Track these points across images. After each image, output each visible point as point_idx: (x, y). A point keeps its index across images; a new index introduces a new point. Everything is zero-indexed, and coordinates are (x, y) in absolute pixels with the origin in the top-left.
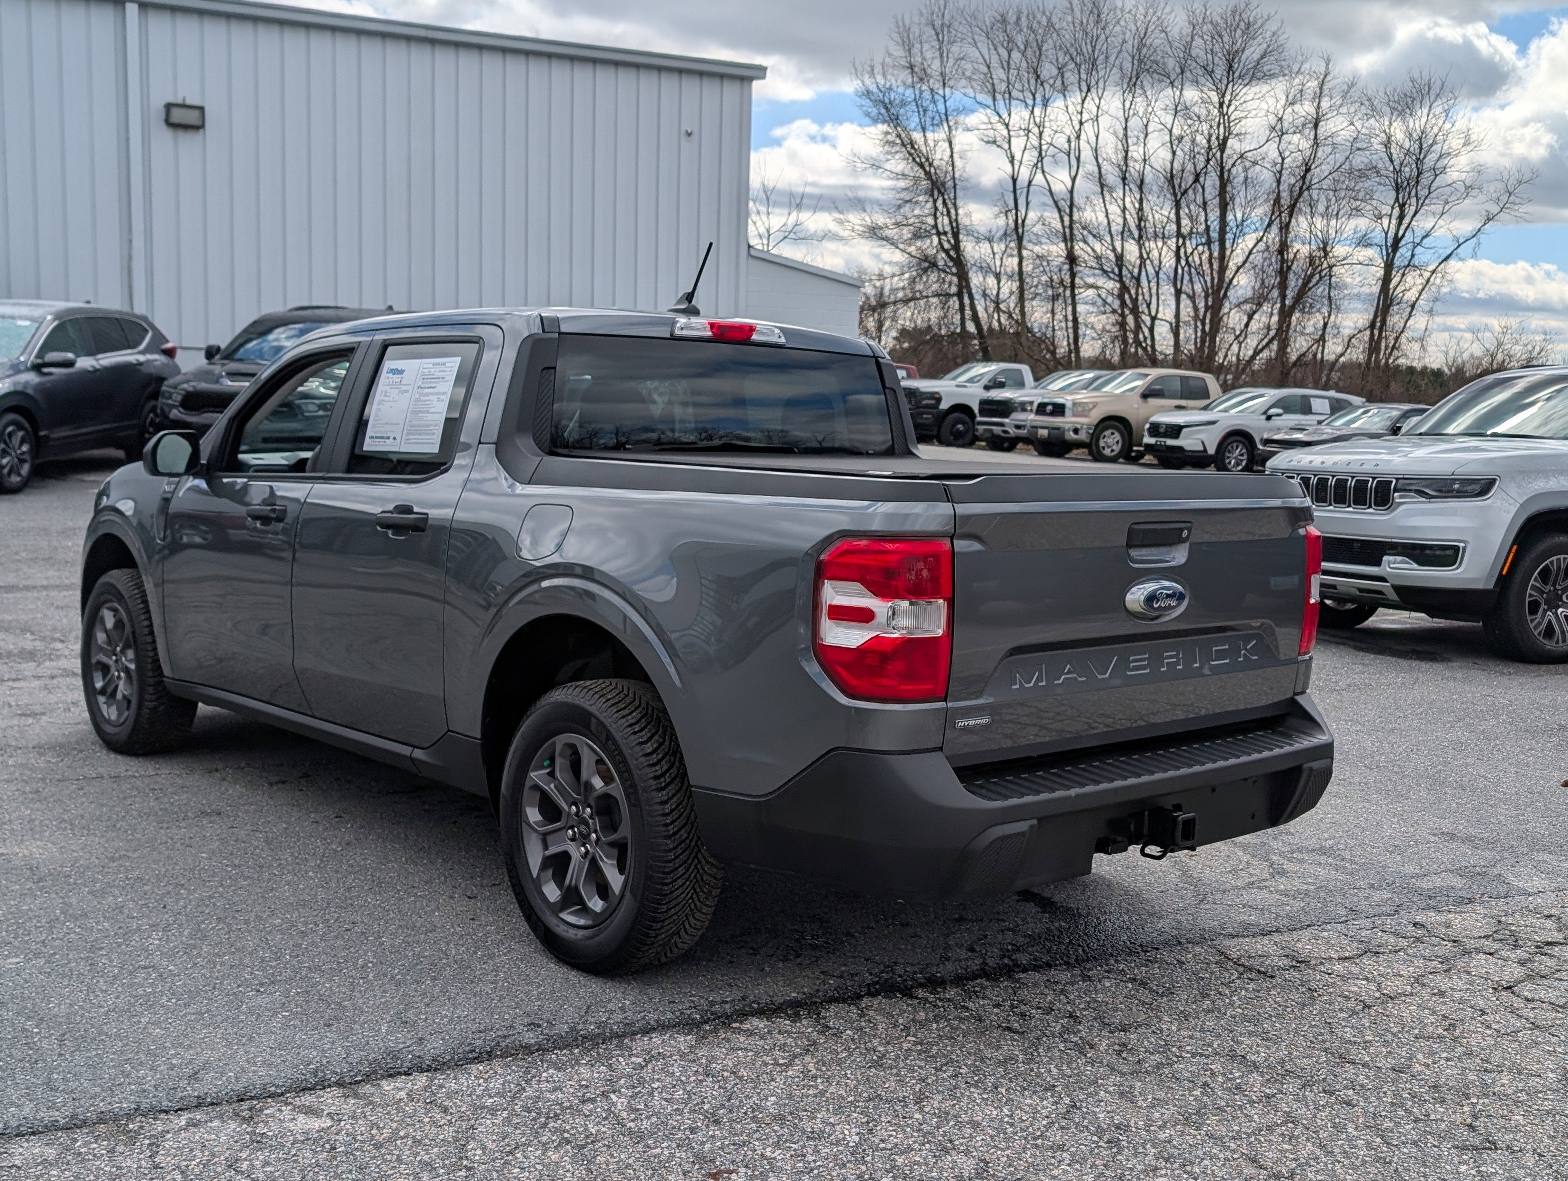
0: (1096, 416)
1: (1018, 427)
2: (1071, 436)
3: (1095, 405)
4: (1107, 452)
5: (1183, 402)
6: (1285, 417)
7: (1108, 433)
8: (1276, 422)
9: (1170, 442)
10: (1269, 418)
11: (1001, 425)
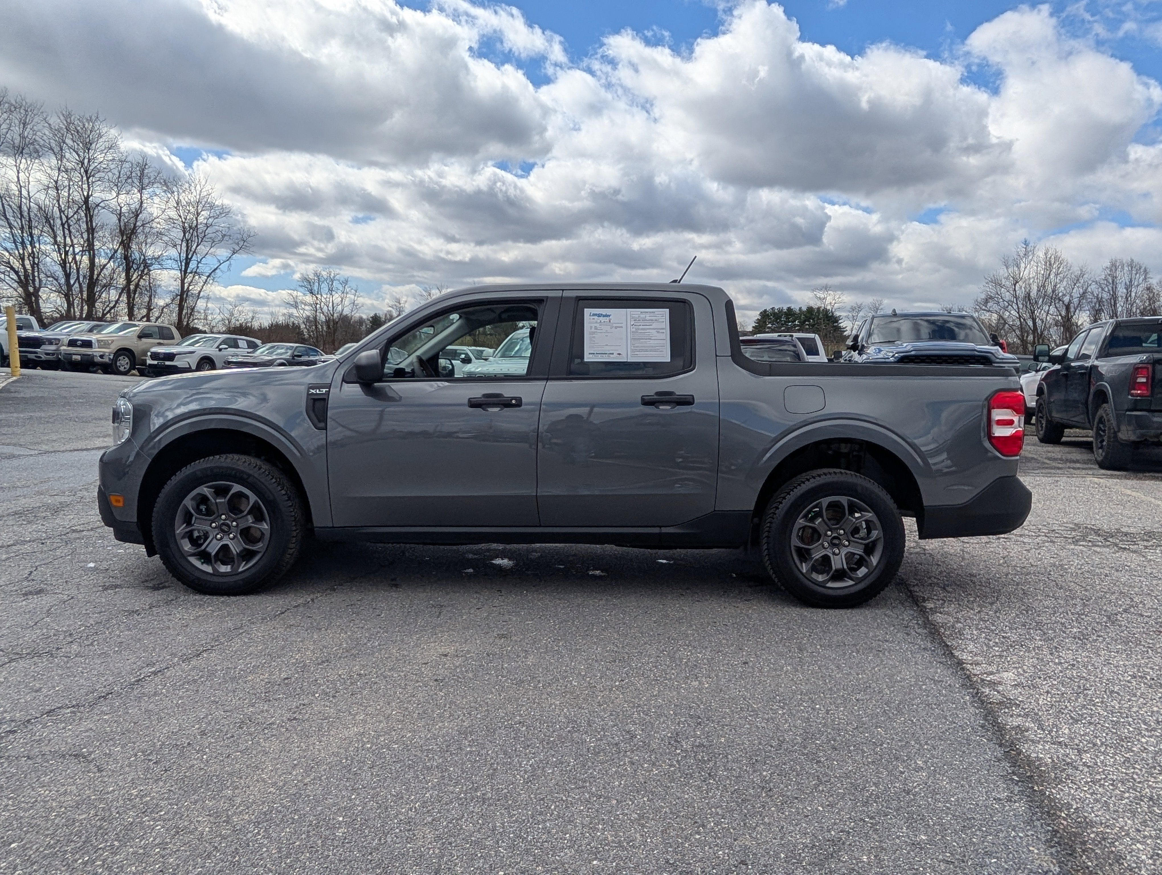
0: (114, 348)
1: (47, 354)
2: (98, 359)
3: (113, 341)
4: (122, 369)
5: (161, 341)
6: (229, 349)
7: (121, 358)
8: (224, 352)
9: (167, 363)
10: (220, 350)
11: (35, 353)
